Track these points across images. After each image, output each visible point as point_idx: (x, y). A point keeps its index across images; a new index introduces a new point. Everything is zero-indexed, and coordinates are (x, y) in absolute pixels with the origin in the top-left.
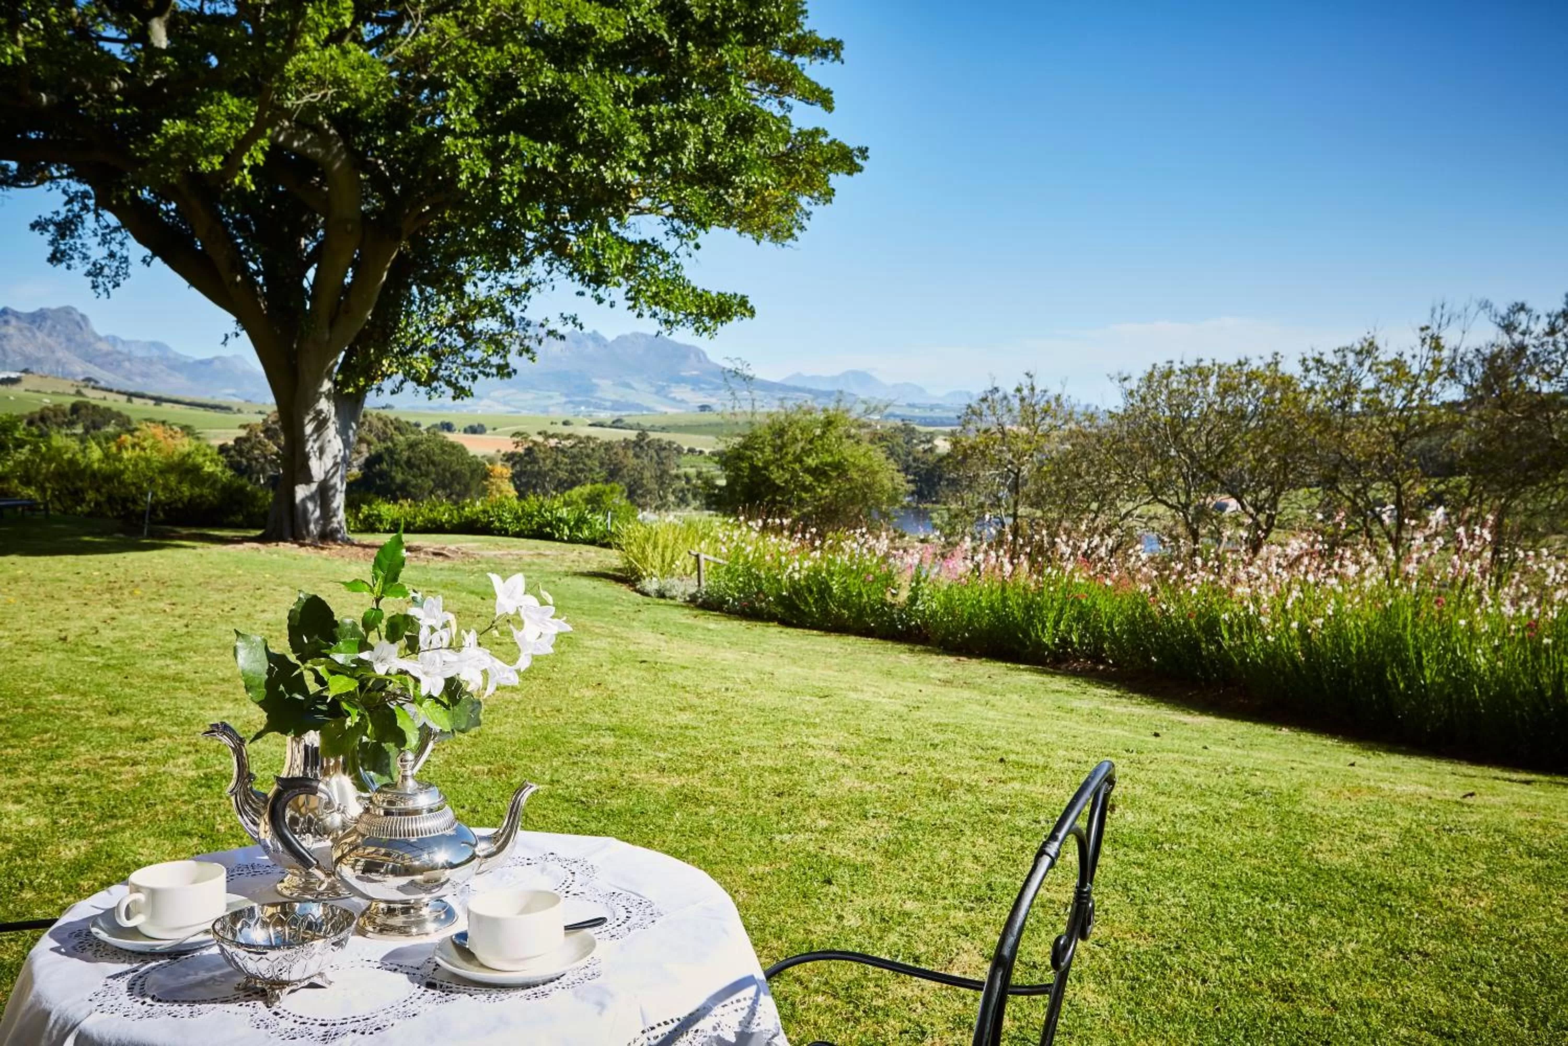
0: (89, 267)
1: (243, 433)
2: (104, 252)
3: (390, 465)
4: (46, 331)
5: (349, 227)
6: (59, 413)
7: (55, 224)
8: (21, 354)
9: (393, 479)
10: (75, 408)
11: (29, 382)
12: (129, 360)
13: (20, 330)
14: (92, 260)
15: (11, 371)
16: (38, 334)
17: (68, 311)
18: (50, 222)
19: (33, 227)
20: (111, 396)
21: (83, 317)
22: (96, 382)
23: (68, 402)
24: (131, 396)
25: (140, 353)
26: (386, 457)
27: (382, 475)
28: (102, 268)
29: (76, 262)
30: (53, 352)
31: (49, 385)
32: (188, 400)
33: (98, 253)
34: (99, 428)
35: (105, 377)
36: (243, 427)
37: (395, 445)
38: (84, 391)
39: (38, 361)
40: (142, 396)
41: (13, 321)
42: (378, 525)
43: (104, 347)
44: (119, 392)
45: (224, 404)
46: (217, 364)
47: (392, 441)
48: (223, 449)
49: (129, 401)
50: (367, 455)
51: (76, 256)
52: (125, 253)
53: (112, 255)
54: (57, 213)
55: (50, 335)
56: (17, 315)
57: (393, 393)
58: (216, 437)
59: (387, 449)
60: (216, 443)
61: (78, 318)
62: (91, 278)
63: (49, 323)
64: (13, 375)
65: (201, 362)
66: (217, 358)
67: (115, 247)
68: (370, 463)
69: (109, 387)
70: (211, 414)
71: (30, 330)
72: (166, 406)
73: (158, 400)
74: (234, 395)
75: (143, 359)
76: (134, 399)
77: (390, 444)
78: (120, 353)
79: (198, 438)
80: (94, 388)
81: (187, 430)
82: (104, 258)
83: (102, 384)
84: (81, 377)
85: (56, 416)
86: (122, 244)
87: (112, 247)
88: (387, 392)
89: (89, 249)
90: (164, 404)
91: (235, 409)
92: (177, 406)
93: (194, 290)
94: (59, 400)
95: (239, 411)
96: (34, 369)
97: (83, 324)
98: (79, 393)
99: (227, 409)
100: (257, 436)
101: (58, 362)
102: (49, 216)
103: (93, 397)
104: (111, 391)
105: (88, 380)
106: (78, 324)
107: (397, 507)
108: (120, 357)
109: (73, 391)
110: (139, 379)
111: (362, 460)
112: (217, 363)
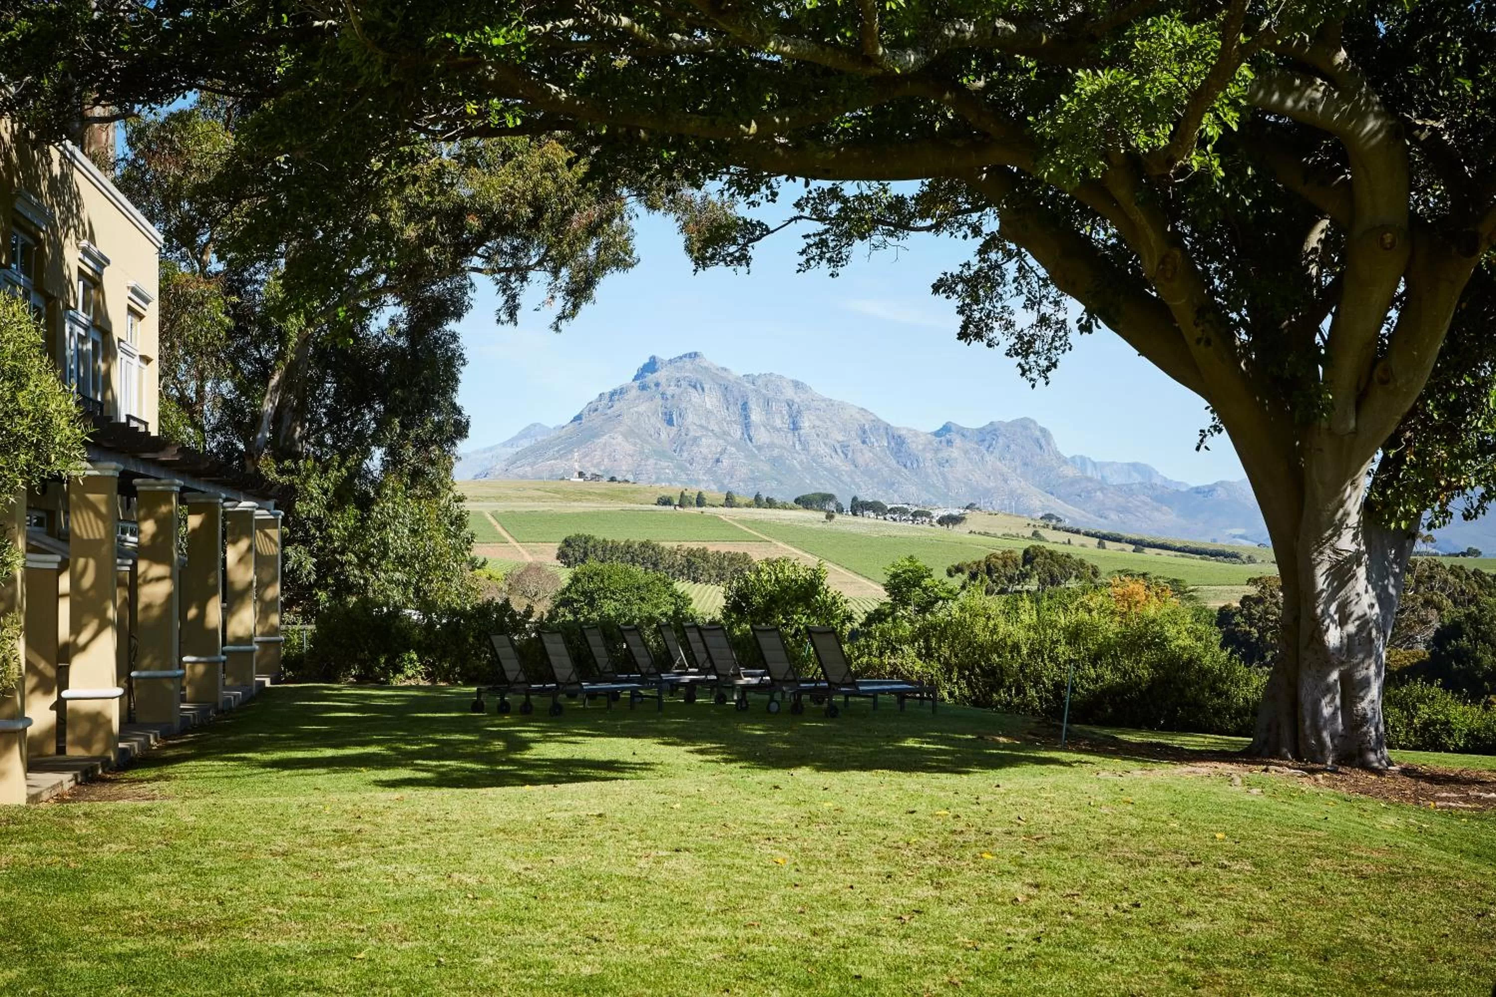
0: (1013, 340)
1: (1253, 591)
2: (1032, 317)
3: (1473, 640)
4: (997, 453)
5: (1388, 237)
6: (1010, 562)
7: (965, 281)
8: (966, 484)
9: (1478, 662)
10: (1029, 557)
11: (975, 520)
12: (1102, 489)
13: (966, 452)
14: (1018, 328)
15: (954, 507)
16: (988, 457)
17: (1025, 424)
18: (960, 278)
19: (936, 288)
20: (1077, 539)
21: (1043, 431)
22: (1059, 520)
23: (1019, 547)
24: (1103, 538)
25: (1116, 480)
26: (1468, 629)
27: (1460, 655)
28: (1031, 343)
29: (997, 333)
30: (1006, 481)
31: (1001, 525)
32: (1178, 545)
33: (1024, 320)
34: (1059, 583)
35: (1071, 514)
36: (1253, 581)
37: (1481, 611)
38: (1042, 532)
39: (987, 493)
40: (1118, 539)
41: (958, 441)
42: (1445, 739)
43: (1069, 471)
44: (1087, 534)
45: (1229, 550)
46: (1221, 492)
47: (1477, 605)
48: (1224, 616)
49: (1101, 545)
50: (1438, 625)
51: (996, 325)
52: (1061, 316)
53: (1043, 320)
54: (968, 265)
55: (1002, 458)
56: (963, 433)
57: (1467, 516)
58: (1216, 596)
59: (1468, 616)
60: (1215, 605)
61: (1038, 433)
62: (1018, 359)
63: (1001, 441)
64: (955, 512)
65: (1198, 490)
66: (1221, 484)
67: (1047, 308)
68: (1443, 636)
69: (1075, 528)
70: (1211, 564)
71: (978, 452)
72: (1150, 552)
73: (1139, 545)
74: (1241, 537)
75: (1119, 488)
76: (1108, 543)
77: (1473, 608)
78: (1090, 480)
79: (1191, 598)
80: (1054, 528)
81: (1177, 586)
82: (1032, 327)
83: (1067, 523)
84: (1041, 514)
85: (1005, 565)
86: (1057, 303)
87: (1043, 310)
88: (1458, 515)
89: (1011, 313)
90: (1147, 550)
91: (1244, 557)
92: (1164, 553)
93: (1143, 358)
94: (1008, 545)
95: (1250, 560)
96: (981, 504)
97: (1043, 443)
98: (1035, 534)
99: (1231, 556)
100: (1273, 596)
101: (1012, 493)
102: (956, 271)
103: (1054, 541)
104: (1078, 532)
105: (1049, 517)
106: (1037, 441)
107: (1477, 710)
108: (1090, 485)
109: (1028, 532)
110: (1113, 516)
111: (1431, 633)
112: (1220, 490)
